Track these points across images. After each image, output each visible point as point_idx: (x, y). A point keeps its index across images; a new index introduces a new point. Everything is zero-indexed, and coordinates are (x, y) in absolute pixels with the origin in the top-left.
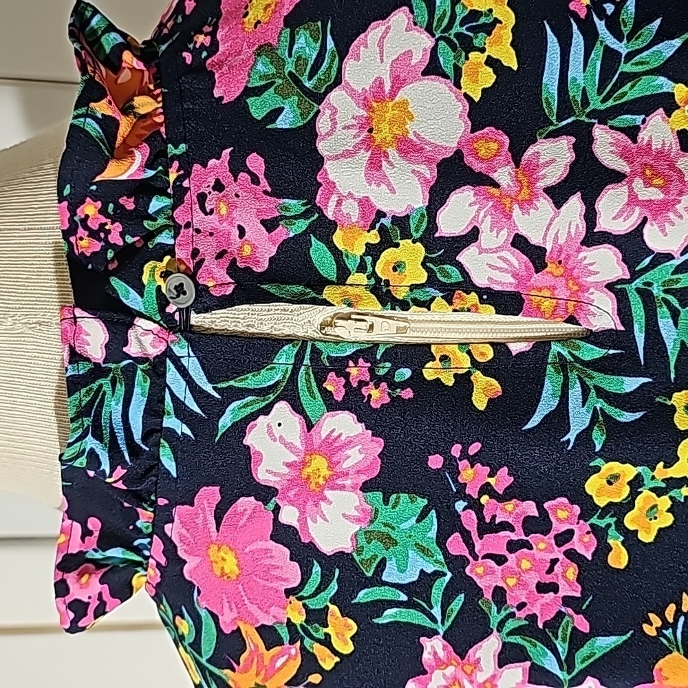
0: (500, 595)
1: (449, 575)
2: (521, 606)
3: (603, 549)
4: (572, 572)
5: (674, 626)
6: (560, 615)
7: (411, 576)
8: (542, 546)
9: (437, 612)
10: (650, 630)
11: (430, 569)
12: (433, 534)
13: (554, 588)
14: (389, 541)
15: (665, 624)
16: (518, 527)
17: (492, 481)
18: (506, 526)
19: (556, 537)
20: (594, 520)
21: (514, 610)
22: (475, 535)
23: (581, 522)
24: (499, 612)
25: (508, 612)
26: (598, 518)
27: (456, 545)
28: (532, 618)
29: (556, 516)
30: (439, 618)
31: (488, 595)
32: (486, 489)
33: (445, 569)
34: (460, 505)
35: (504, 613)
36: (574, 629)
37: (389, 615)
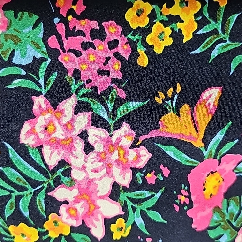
0: (77, 74)
1: (49, 60)
2: (89, 81)
3: (135, 55)
4: (118, 66)
5: (172, 99)
6: (110, 88)
7: (28, 61)
8: (101, 48)
9: (42, 81)
10: (159, 100)
11: (39, 56)
12: (41, 35)
13: (107, 73)
14: (17, 40)
15: (167, 98)
16: (88, 34)
17: (74, 7)
18: (81, 33)
19: (109, 43)
20: (130, 36)
21: (85, 83)
22: (64, 37)
23: (122, 36)
24: (76, 84)
25: (81, 84)
26: (132, 35)
27: (53, 42)
28: (95, 89)
29: (109, 30)
30: (43, 85)
31: (70, 74)
32: (71, 12)
33: (47, 57)
34: (56, 20)
35: (79, 85)
36: (117, 96)
37: (16, 83)
